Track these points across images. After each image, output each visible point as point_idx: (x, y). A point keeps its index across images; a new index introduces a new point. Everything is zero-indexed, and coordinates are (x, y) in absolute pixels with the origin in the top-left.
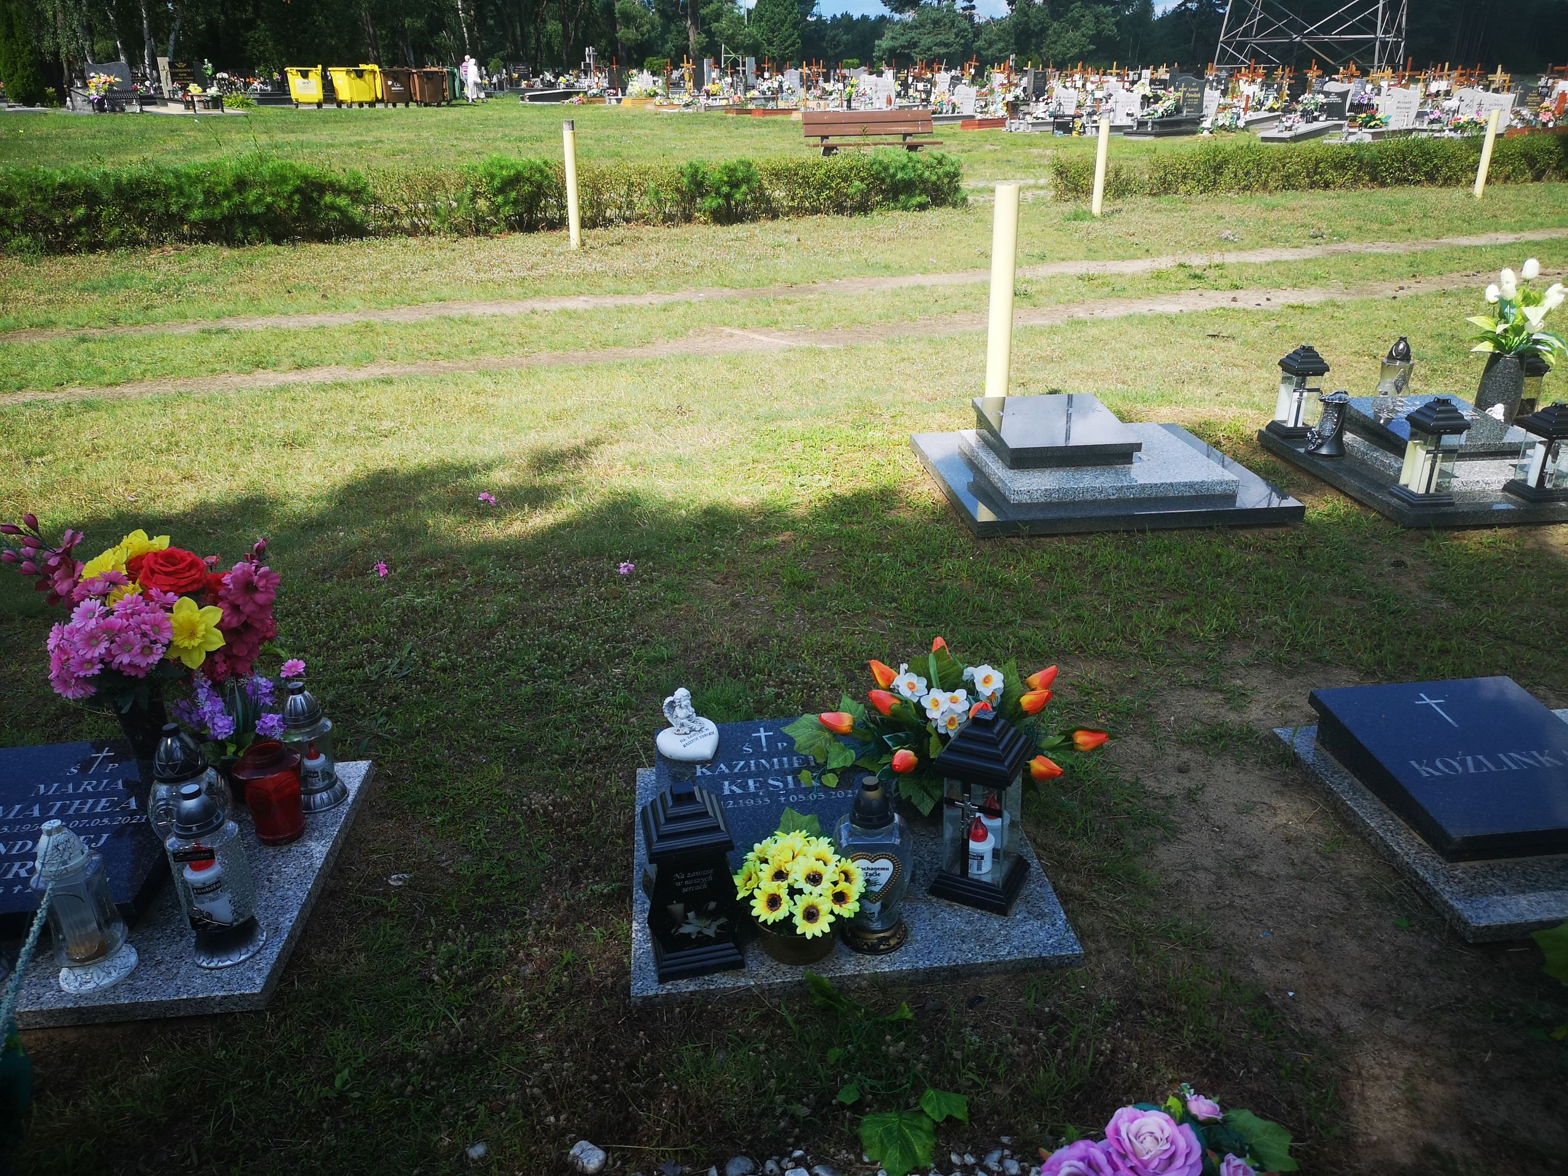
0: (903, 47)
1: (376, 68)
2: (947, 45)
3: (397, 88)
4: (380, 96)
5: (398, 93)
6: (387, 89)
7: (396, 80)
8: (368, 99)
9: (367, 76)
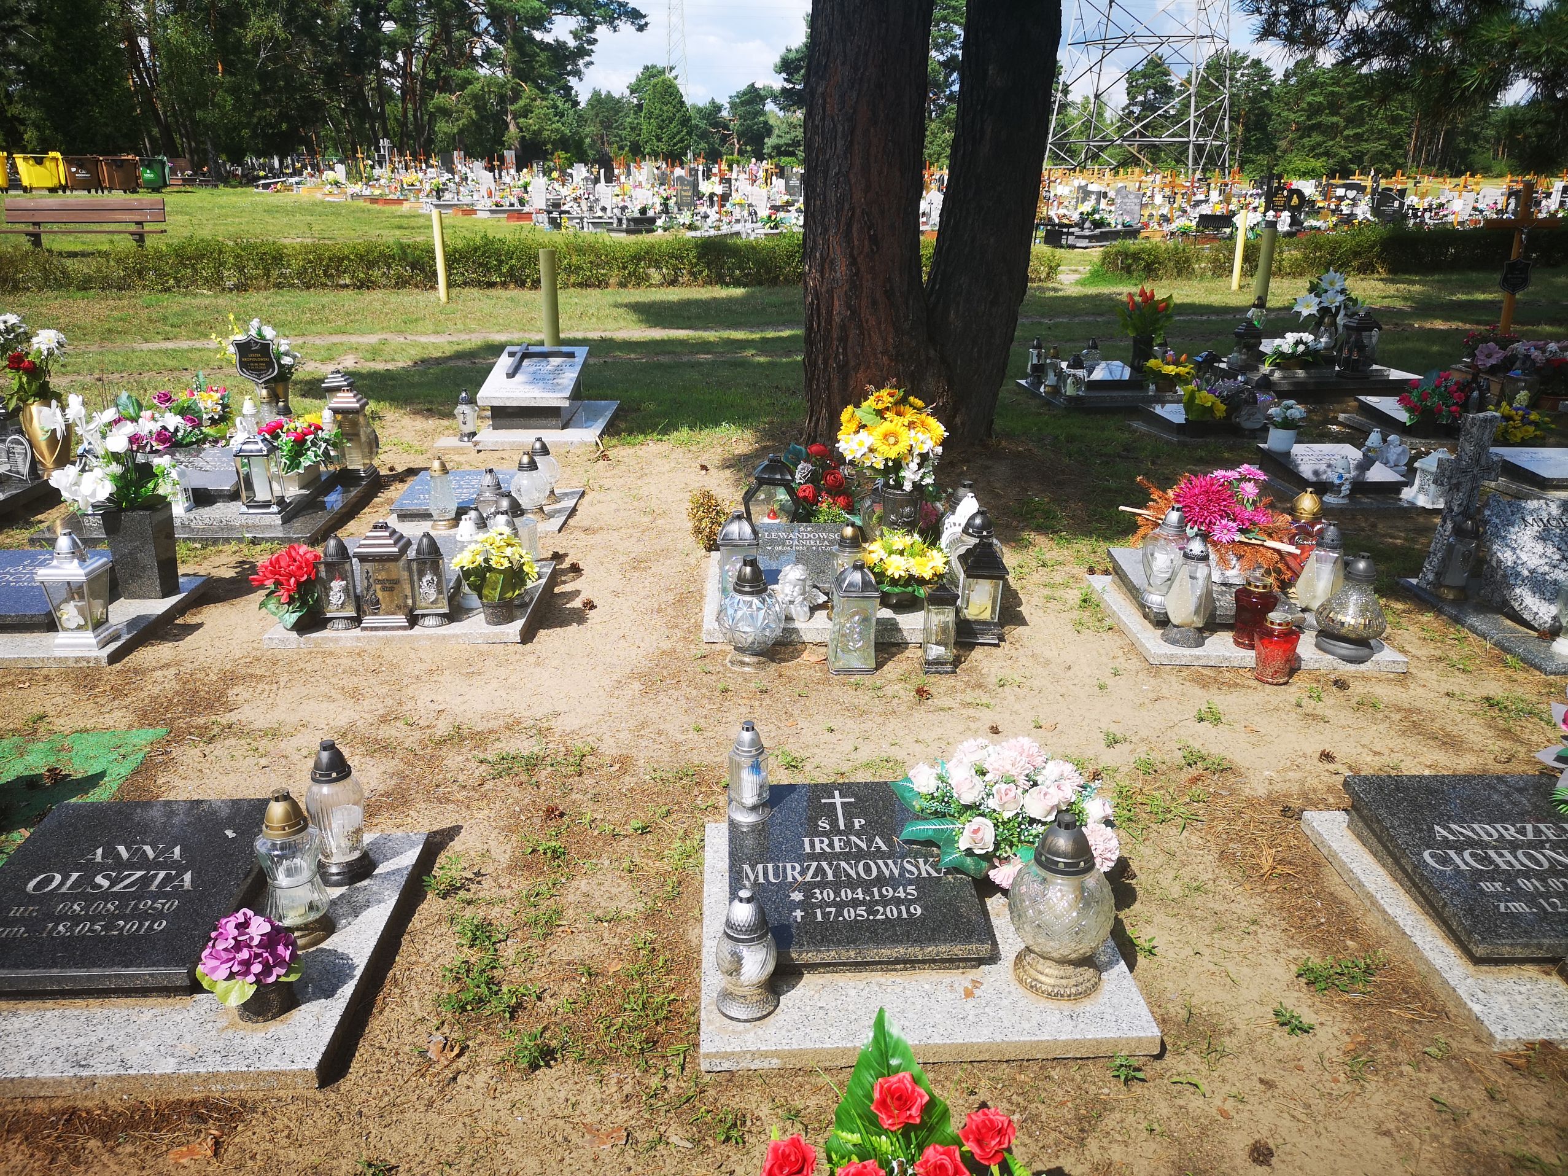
1: (58, 155)
3: (82, 174)
4: (63, 182)
5: (84, 180)
6: (70, 175)
7: (80, 166)
8: (50, 185)
9: (47, 163)
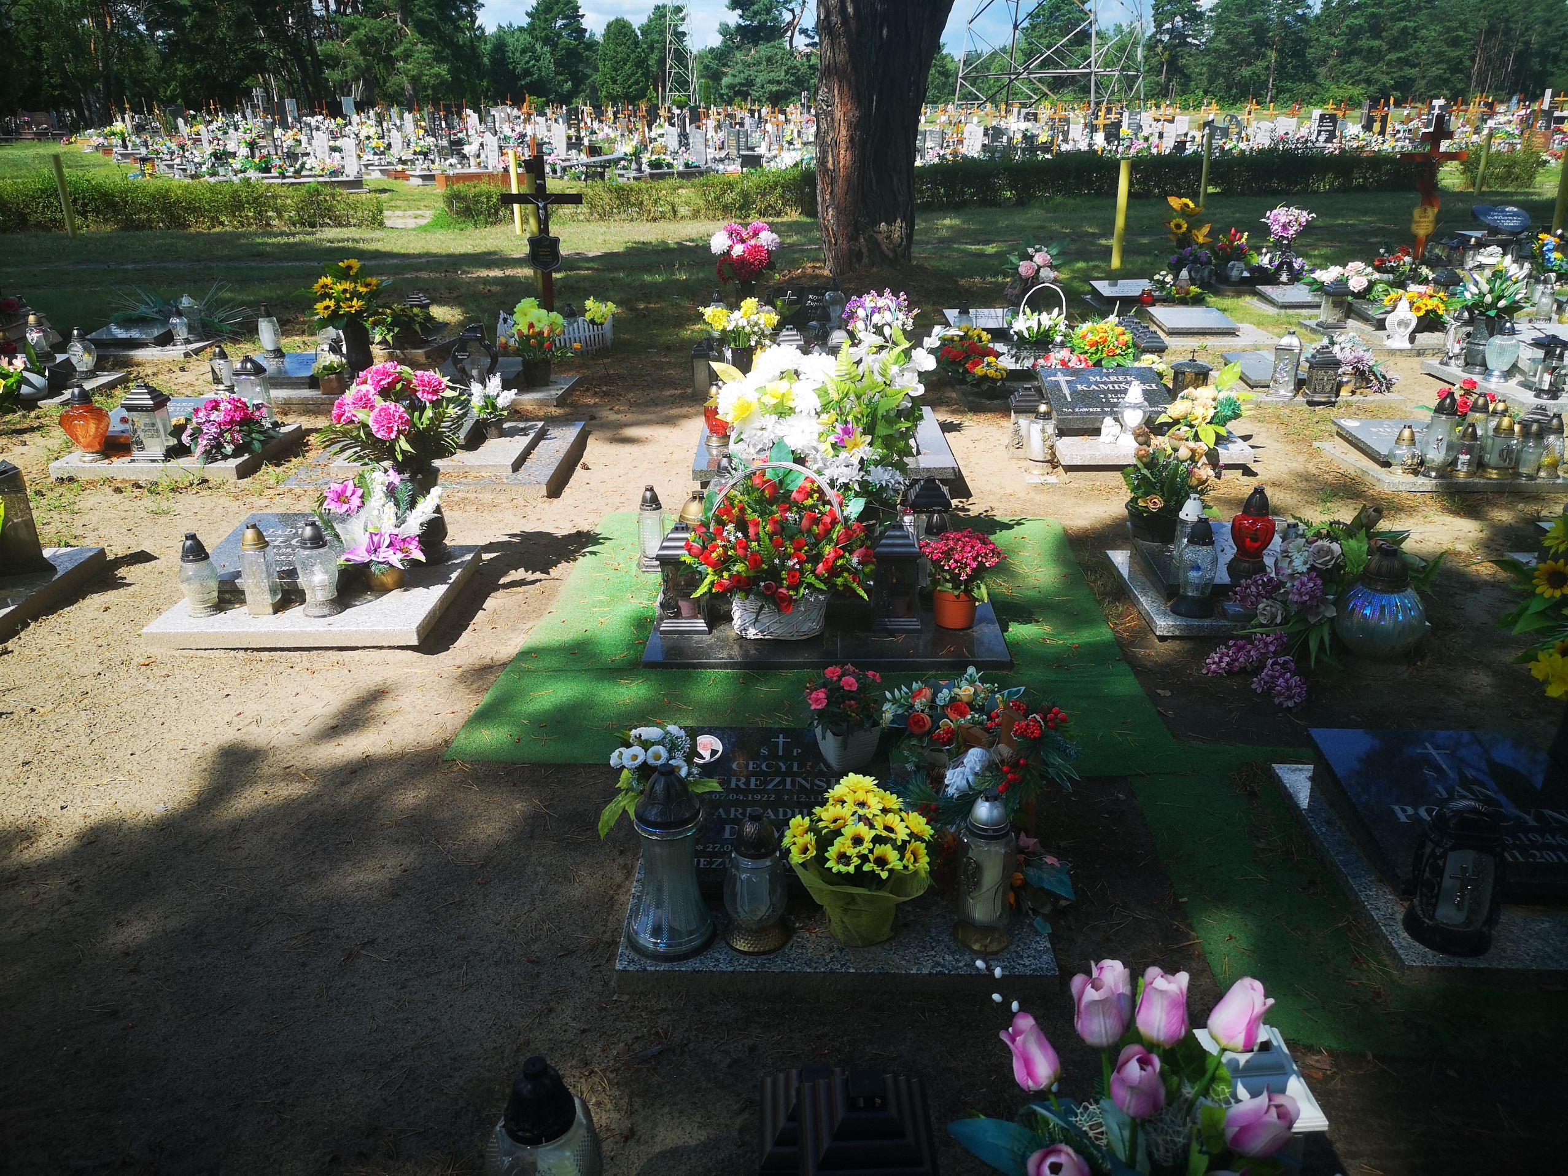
0: (742, 85)
2: (779, 83)
